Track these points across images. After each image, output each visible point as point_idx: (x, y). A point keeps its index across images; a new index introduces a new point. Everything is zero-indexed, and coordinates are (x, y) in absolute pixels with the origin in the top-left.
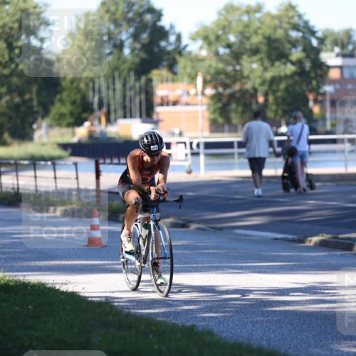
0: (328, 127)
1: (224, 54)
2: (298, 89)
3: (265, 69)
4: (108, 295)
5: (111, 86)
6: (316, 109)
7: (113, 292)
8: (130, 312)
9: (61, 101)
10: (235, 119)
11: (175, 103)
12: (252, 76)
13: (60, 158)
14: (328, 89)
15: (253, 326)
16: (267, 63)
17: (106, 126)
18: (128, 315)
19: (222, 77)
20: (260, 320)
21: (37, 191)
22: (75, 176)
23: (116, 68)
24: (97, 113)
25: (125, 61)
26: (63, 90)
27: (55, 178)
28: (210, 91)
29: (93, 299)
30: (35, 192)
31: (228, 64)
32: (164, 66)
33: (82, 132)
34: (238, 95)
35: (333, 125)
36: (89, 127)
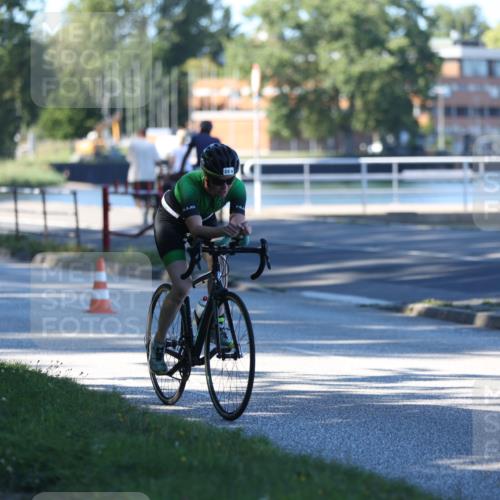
0: (441, 145)
1: (292, 39)
2: (398, 90)
3: (352, 61)
4: (117, 383)
6: (424, 120)
7: (125, 379)
8: (148, 409)
10: (307, 132)
11: (220, 107)
12: (332, 71)
13: (52, 184)
14: (441, 90)
15: (326, 430)
16: (353, 52)
17: (121, 138)
18: (146, 412)
19: (289, 71)
20: (337, 423)
21: (17, 231)
22: (73, 211)
24: (107, 120)
27: (45, 213)
28: (271, 91)
29: (96, 389)
30: (15, 233)
31: (297, 52)
32: (205, 54)
33: (84, 148)
34: (312, 97)
35: (447, 143)
36: (95, 140)
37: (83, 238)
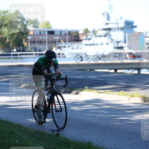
0: (29, 49)
3: (9, 31)
6: (25, 44)
12: (5, 33)
14: (29, 37)
16: (10, 29)
35: (31, 49)
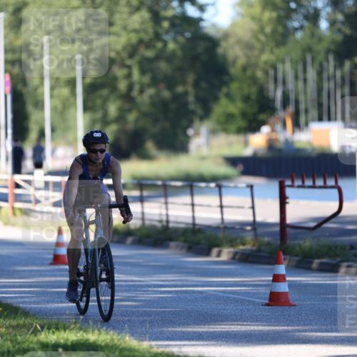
5: (301, 75)
9: (228, 96)
13: (226, 178)
17: (293, 132)
21: (194, 224)
22: (250, 205)
23: (309, 49)
24: (281, 114)
25: (321, 39)
26: (232, 79)
27: (221, 207)
30: (191, 226)
33: (258, 141)
36: (268, 134)
37: (260, 230)
